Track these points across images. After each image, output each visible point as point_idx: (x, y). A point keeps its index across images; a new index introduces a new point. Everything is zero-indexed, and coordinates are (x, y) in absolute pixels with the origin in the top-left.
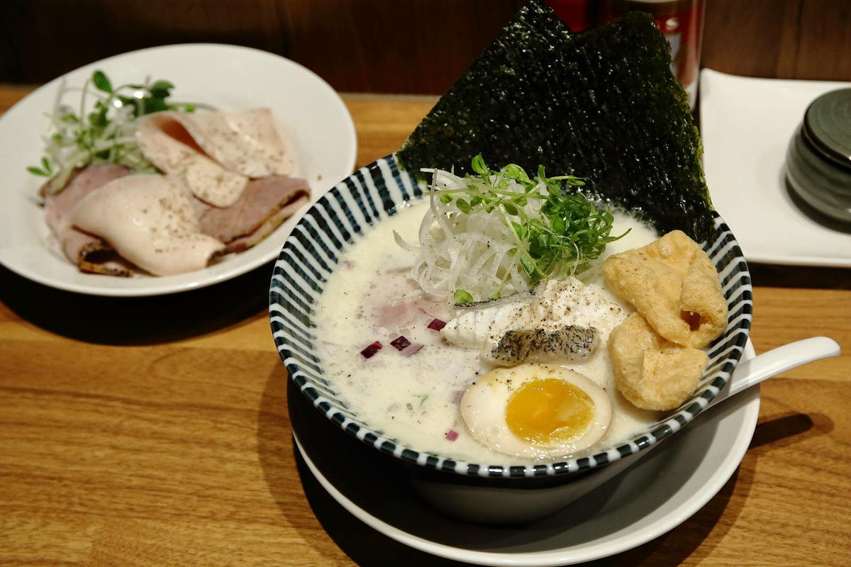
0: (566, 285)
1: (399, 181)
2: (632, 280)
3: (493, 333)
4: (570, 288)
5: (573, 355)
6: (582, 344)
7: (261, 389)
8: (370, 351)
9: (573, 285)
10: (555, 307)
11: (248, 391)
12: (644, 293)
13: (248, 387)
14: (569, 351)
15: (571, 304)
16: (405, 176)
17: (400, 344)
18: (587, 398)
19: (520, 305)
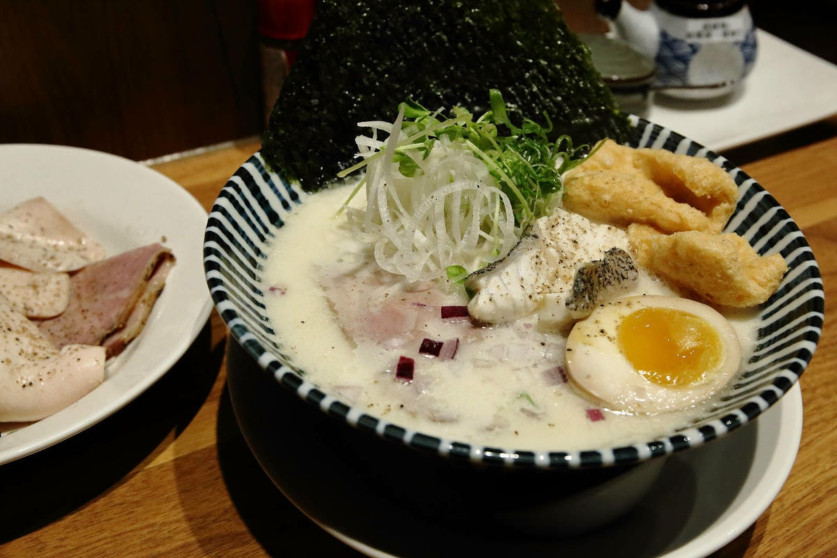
0: (556, 220)
1: (272, 186)
2: (617, 189)
3: (529, 292)
4: (560, 221)
5: (625, 283)
6: (627, 268)
7: (179, 514)
8: (405, 369)
9: (562, 217)
10: (561, 244)
11: (164, 524)
12: (641, 198)
13: (159, 519)
14: (621, 279)
15: (573, 237)
16: (275, 178)
17: (431, 348)
18: (684, 314)
19: (534, 253)
